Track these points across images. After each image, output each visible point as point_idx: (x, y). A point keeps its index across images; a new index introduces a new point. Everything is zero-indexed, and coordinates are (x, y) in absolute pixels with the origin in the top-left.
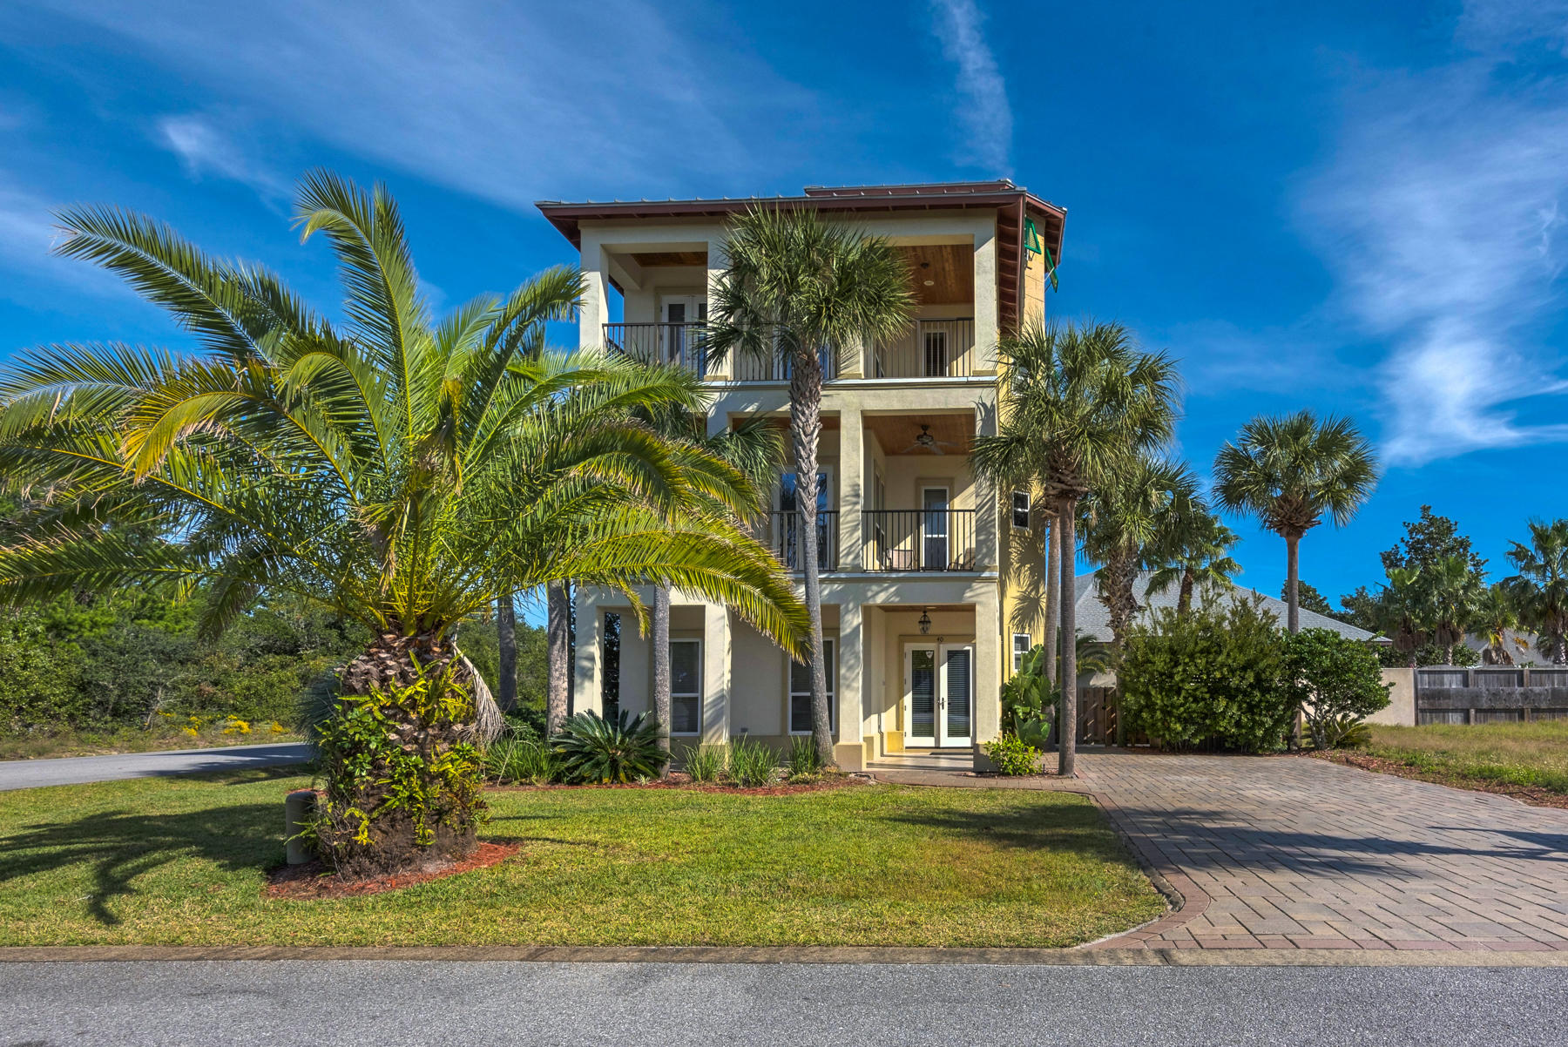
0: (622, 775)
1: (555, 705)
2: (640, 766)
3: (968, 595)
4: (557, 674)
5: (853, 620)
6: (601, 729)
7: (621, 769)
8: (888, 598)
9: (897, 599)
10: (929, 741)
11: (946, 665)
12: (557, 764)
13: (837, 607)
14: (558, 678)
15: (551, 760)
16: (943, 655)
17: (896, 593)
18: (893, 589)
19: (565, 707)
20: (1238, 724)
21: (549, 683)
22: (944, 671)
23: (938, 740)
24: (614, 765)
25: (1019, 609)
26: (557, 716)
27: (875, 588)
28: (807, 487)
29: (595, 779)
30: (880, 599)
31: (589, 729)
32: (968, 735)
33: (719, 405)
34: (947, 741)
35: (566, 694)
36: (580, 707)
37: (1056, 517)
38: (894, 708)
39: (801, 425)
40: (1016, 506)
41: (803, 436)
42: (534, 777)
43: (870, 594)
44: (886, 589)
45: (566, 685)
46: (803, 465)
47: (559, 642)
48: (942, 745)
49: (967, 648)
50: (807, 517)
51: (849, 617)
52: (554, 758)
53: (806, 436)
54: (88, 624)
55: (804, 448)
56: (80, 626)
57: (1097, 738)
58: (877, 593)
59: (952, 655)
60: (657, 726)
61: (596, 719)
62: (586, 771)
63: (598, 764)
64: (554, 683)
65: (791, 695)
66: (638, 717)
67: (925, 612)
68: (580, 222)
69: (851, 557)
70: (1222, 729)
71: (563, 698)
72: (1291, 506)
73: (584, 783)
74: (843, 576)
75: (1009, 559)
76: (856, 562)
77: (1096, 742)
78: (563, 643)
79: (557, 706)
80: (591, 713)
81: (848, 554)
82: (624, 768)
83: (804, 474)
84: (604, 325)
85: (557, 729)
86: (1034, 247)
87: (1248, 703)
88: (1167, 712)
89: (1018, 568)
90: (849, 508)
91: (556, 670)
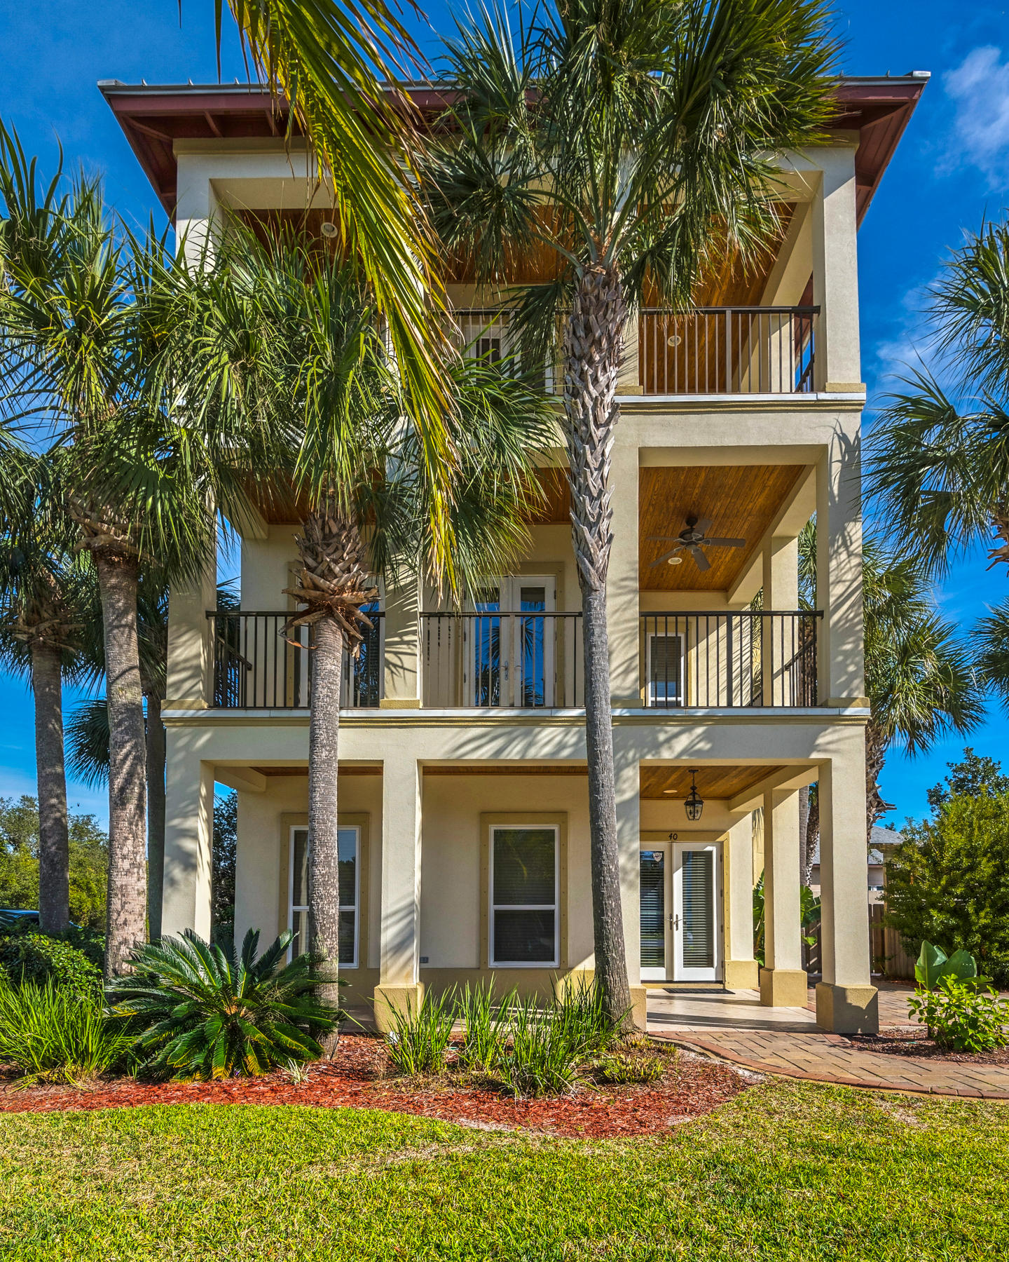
0: (251, 1059)
1: (121, 921)
2: (287, 1040)
4: (126, 864)
6: (209, 965)
7: (249, 1047)
10: (659, 973)
11: (681, 870)
12: (118, 1040)
14: (128, 872)
15: (106, 1031)
16: (677, 858)
19: (142, 924)
21: (110, 882)
22: (678, 876)
23: (670, 971)
24: (235, 1035)
26: (125, 942)
28: (597, 523)
29: (197, 1068)
31: (186, 967)
32: (710, 964)
34: (682, 973)
35: (143, 900)
36: (171, 929)
39: (590, 404)
41: (593, 427)
42: (69, 1067)
45: (143, 885)
47: (131, 807)
48: (676, 979)
49: (708, 849)
52: (111, 1027)
53: (598, 426)
55: (594, 448)
59: (687, 856)
60: (316, 959)
61: (200, 946)
62: (176, 1056)
63: (200, 1042)
64: (119, 881)
65: (492, 908)
66: (278, 942)
71: (137, 909)
73: (174, 1078)
78: (140, 807)
79: (125, 923)
80: (190, 935)
82: (257, 1048)
83: (592, 499)
85: (125, 966)
91: (124, 857)
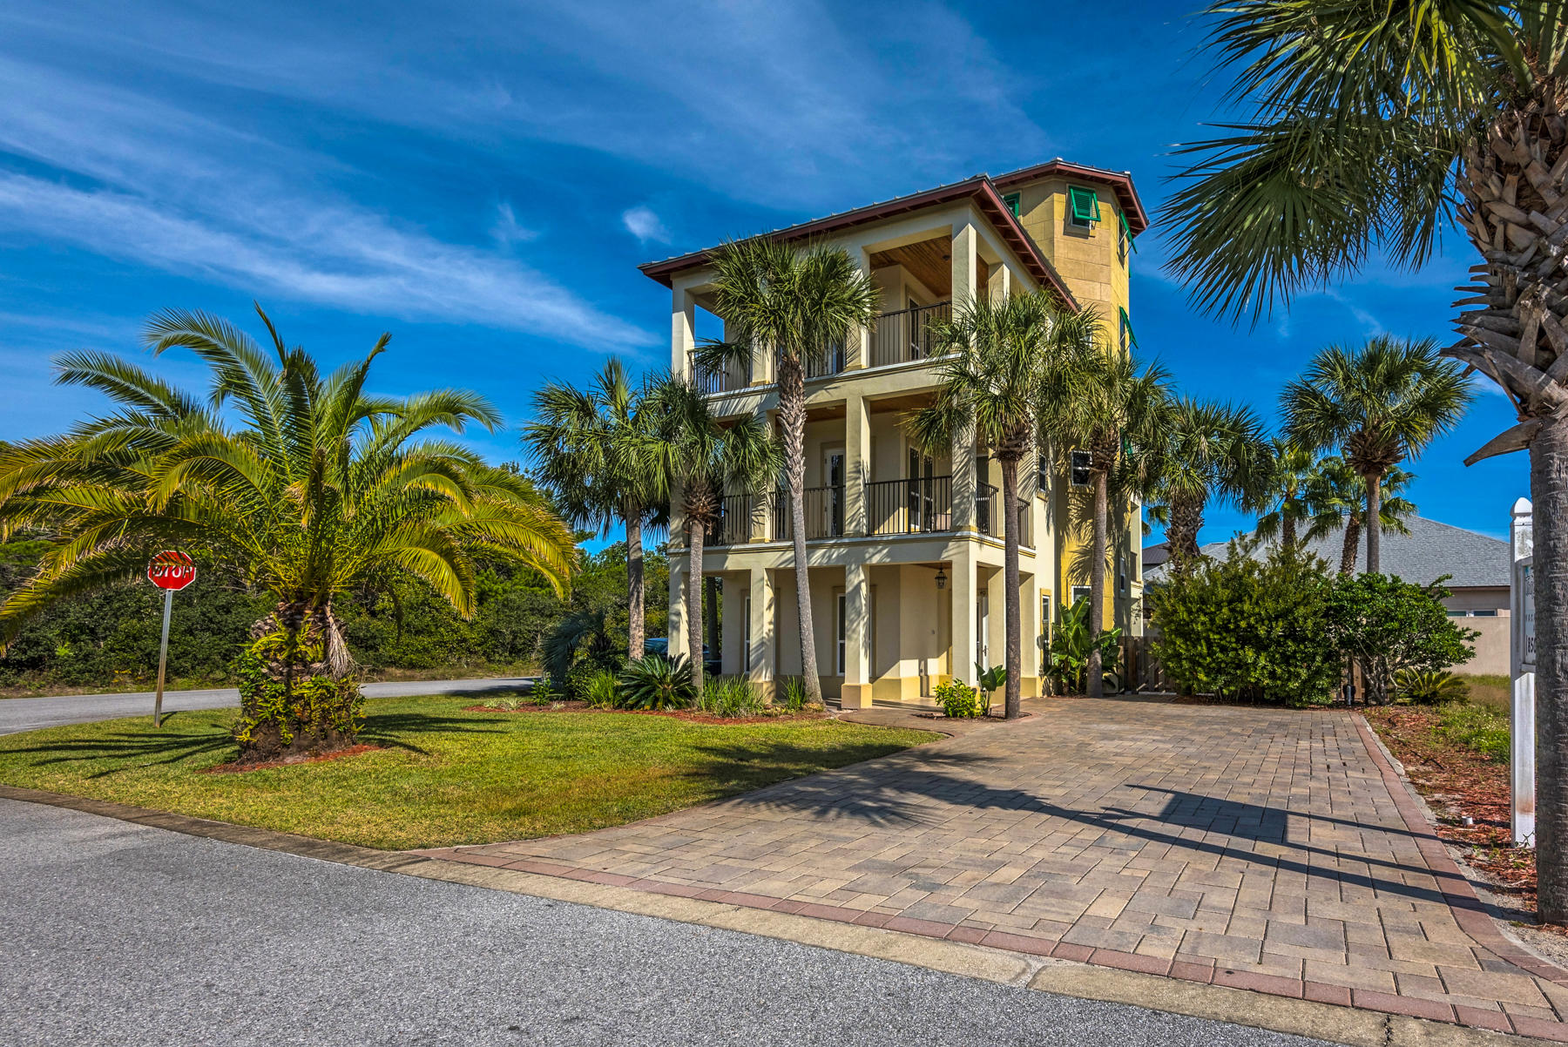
3: (944, 555)
4: (634, 625)
5: (857, 579)
8: (881, 559)
9: (888, 560)
12: (619, 694)
13: (843, 568)
14: (635, 629)
17: (887, 555)
18: (885, 551)
20: (1272, 675)
25: (1079, 563)
27: (871, 550)
30: (875, 560)
31: (648, 668)
33: (760, 406)
37: (1101, 473)
38: (945, 653)
40: (1076, 465)
42: (604, 703)
43: (867, 556)
44: (880, 551)
46: (789, 450)
50: (794, 494)
51: (852, 577)
54: (501, 591)
56: (496, 592)
57: (1167, 686)
58: (874, 555)
65: (839, 642)
67: (941, 569)
68: (672, 275)
69: (854, 524)
70: (1252, 680)
72: (1365, 442)
74: (846, 541)
75: (1068, 515)
76: (858, 528)
77: (1167, 690)
81: (851, 523)
83: (790, 458)
84: (689, 352)
86: (1095, 216)
87: (1281, 654)
88: (1194, 662)
89: (1078, 524)
90: (851, 483)
